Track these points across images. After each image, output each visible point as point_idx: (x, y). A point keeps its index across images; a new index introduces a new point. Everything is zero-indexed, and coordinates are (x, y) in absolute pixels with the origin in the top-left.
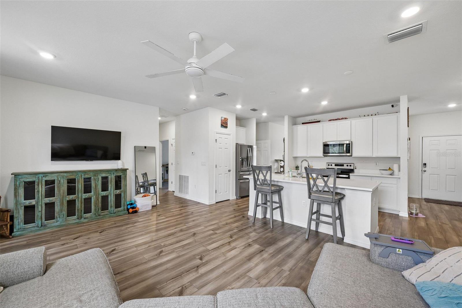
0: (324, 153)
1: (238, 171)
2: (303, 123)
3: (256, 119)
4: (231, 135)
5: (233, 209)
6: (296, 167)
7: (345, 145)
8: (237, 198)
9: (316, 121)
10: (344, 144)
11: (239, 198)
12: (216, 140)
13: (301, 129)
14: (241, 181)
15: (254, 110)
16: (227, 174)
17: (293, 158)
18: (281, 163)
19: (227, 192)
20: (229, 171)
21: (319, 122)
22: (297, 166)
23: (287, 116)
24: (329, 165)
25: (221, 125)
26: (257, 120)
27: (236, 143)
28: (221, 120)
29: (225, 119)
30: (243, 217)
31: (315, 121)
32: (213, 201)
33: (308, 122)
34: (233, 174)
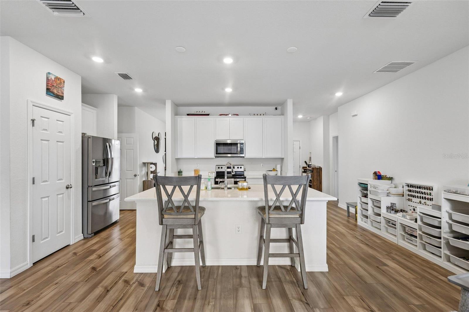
0: (216, 154)
1: (89, 187)
2: (188, 115)
3: (118, 97)
4: (72, 116)
5: (89, 268)
6: (179, 172)
7: (239, 145)
8: (86, 236)
9: (205, 113)
10: (238, 143)
11: (90, 236)
12: (33, 121)
13: (185, 122)
14: (94, 203)
15: (125, 77)
16: (61, 196)
17: (175, 160)
18: (151, 168)
19: (64, 232)
20: (67, 188)
21: (208, 115)
22: (179, 170)
23: (170, 101)
24: (219, 168)
25: (48, 89)
26: (119, 99)
27: (83, 134)
28: (48, 80)
29: (57, 78)
30: (127, 282)
31: (203, 113)
32: (25, 263)
33: (195, 113)
34: (76, 192)
